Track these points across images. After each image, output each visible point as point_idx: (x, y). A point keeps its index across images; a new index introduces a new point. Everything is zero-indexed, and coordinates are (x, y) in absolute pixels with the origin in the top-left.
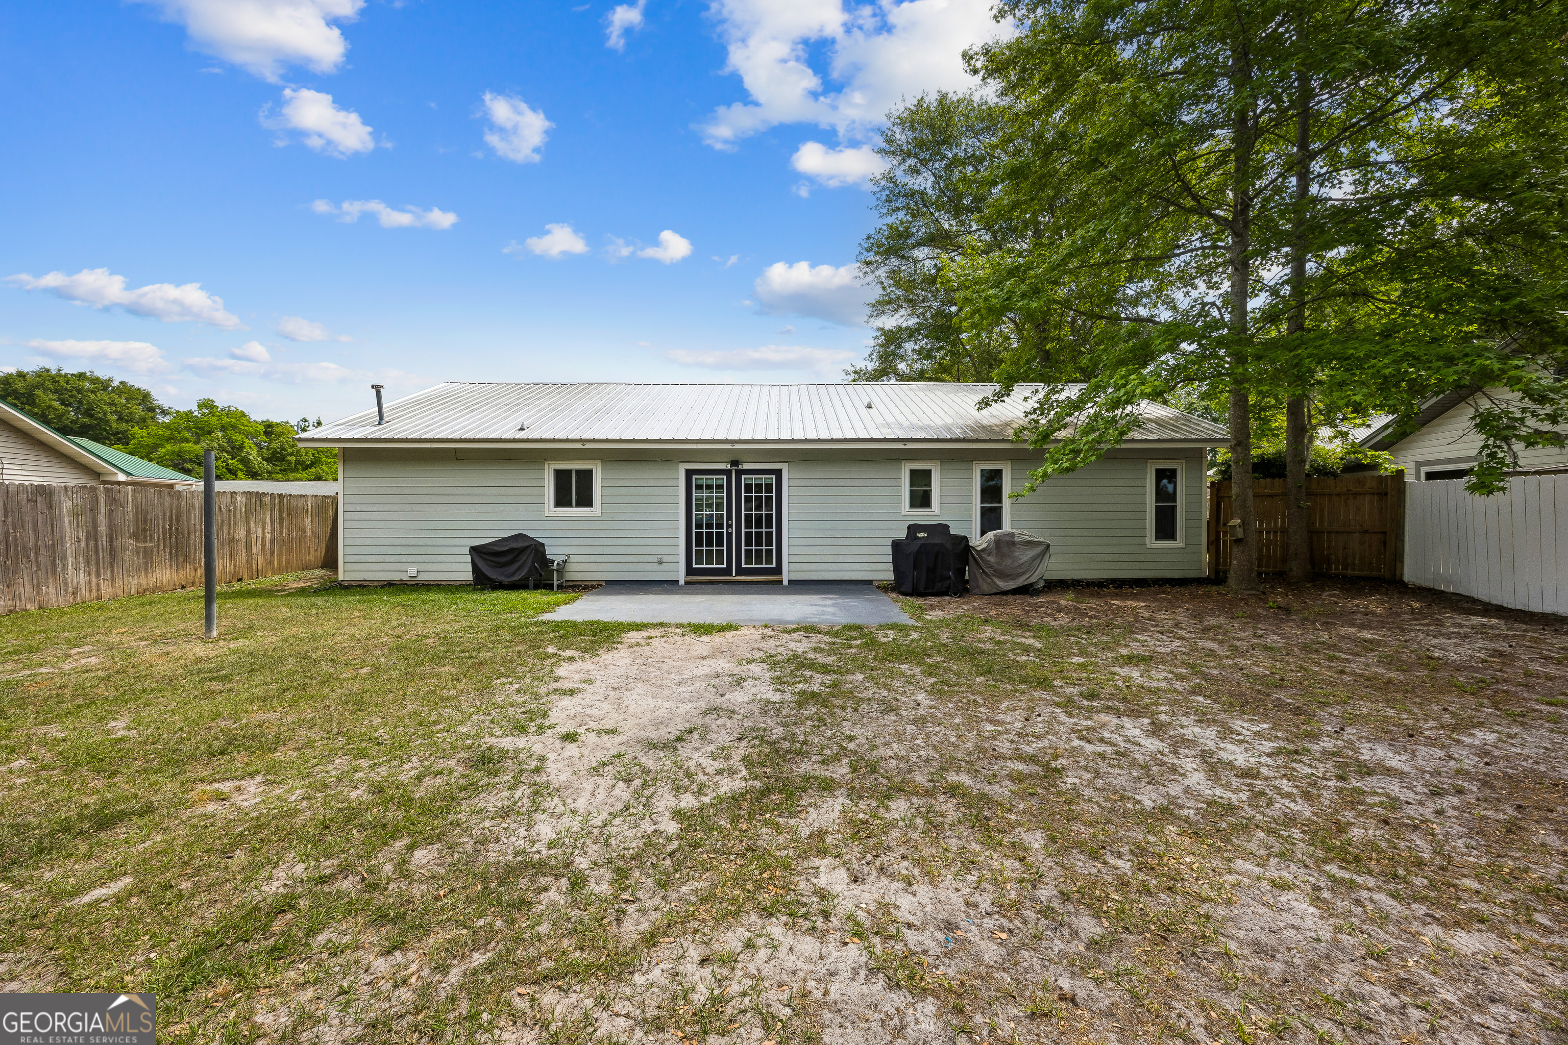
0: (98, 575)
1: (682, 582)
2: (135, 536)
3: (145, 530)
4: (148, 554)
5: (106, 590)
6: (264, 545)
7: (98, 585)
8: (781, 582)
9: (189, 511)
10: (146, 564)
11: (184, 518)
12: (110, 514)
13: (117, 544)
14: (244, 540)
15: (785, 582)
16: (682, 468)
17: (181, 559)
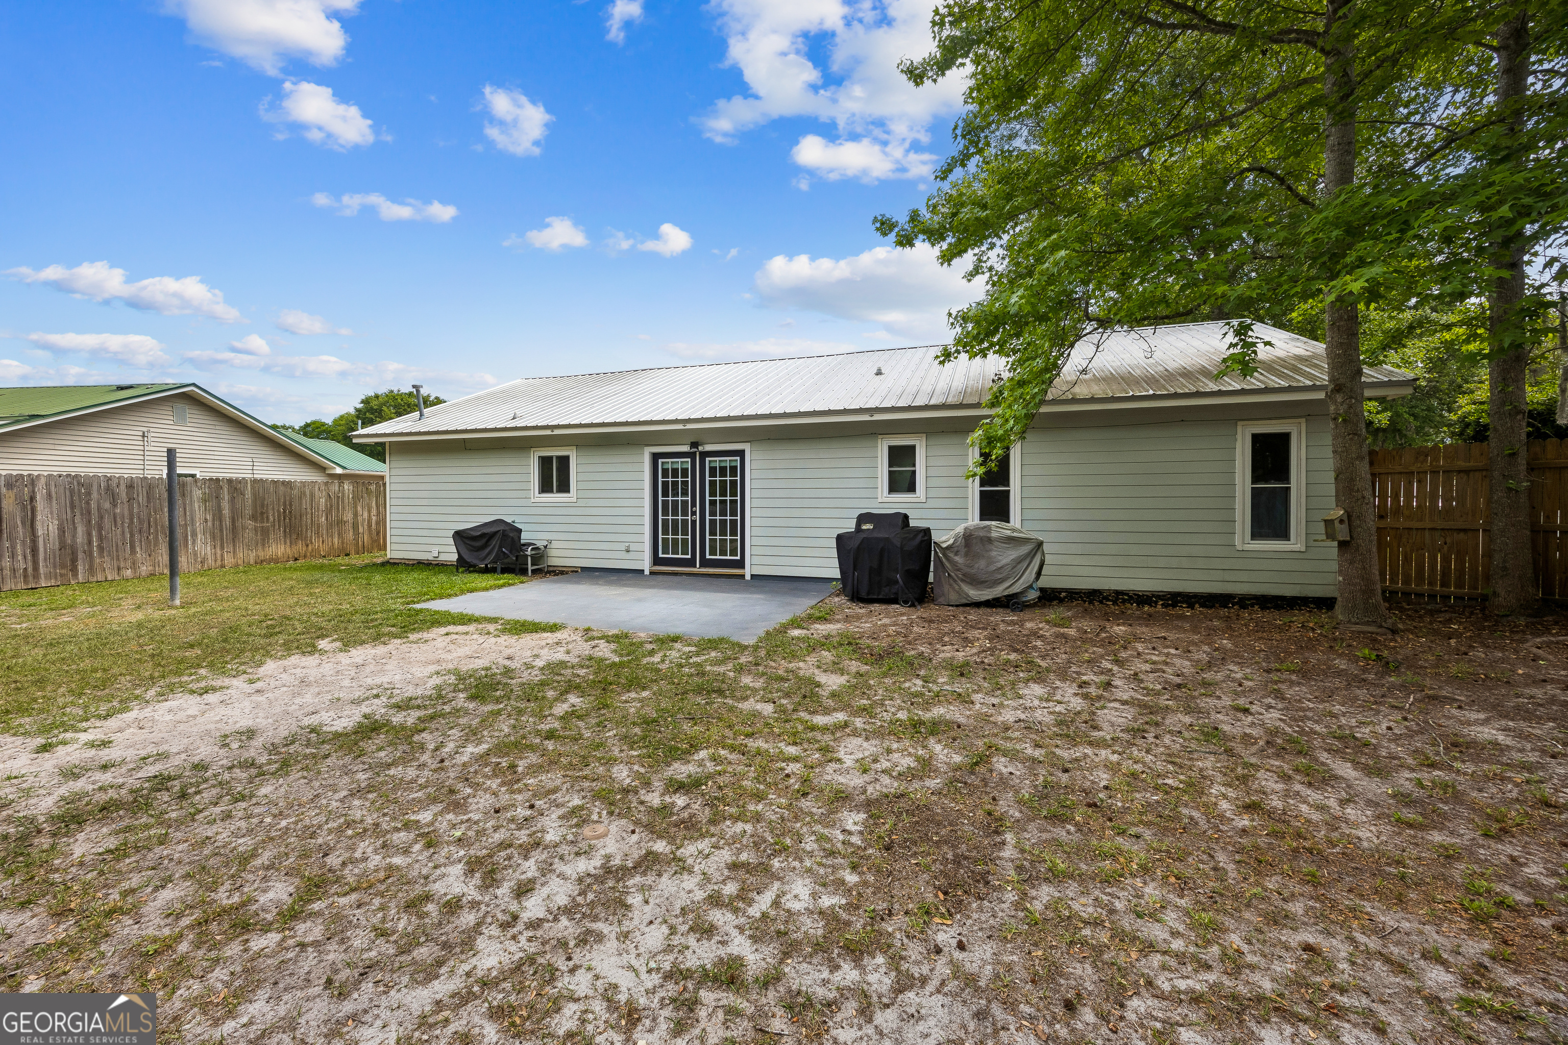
0: (222, 548)
1: (647, 572)
2: (253, 517)
3: (262, 513)
4: (265, 533)
5: (229, 560)
6: (370, 526)
7: (222, 556)
8: (743, 576)
9: (300, 498)
10: (263, 540)
11: (295, 504)
12: (232, 500)
13: (239, 524)
14: (351, 521)
15: (748, 577)
16: (648, 452)
17: (294, 537)
